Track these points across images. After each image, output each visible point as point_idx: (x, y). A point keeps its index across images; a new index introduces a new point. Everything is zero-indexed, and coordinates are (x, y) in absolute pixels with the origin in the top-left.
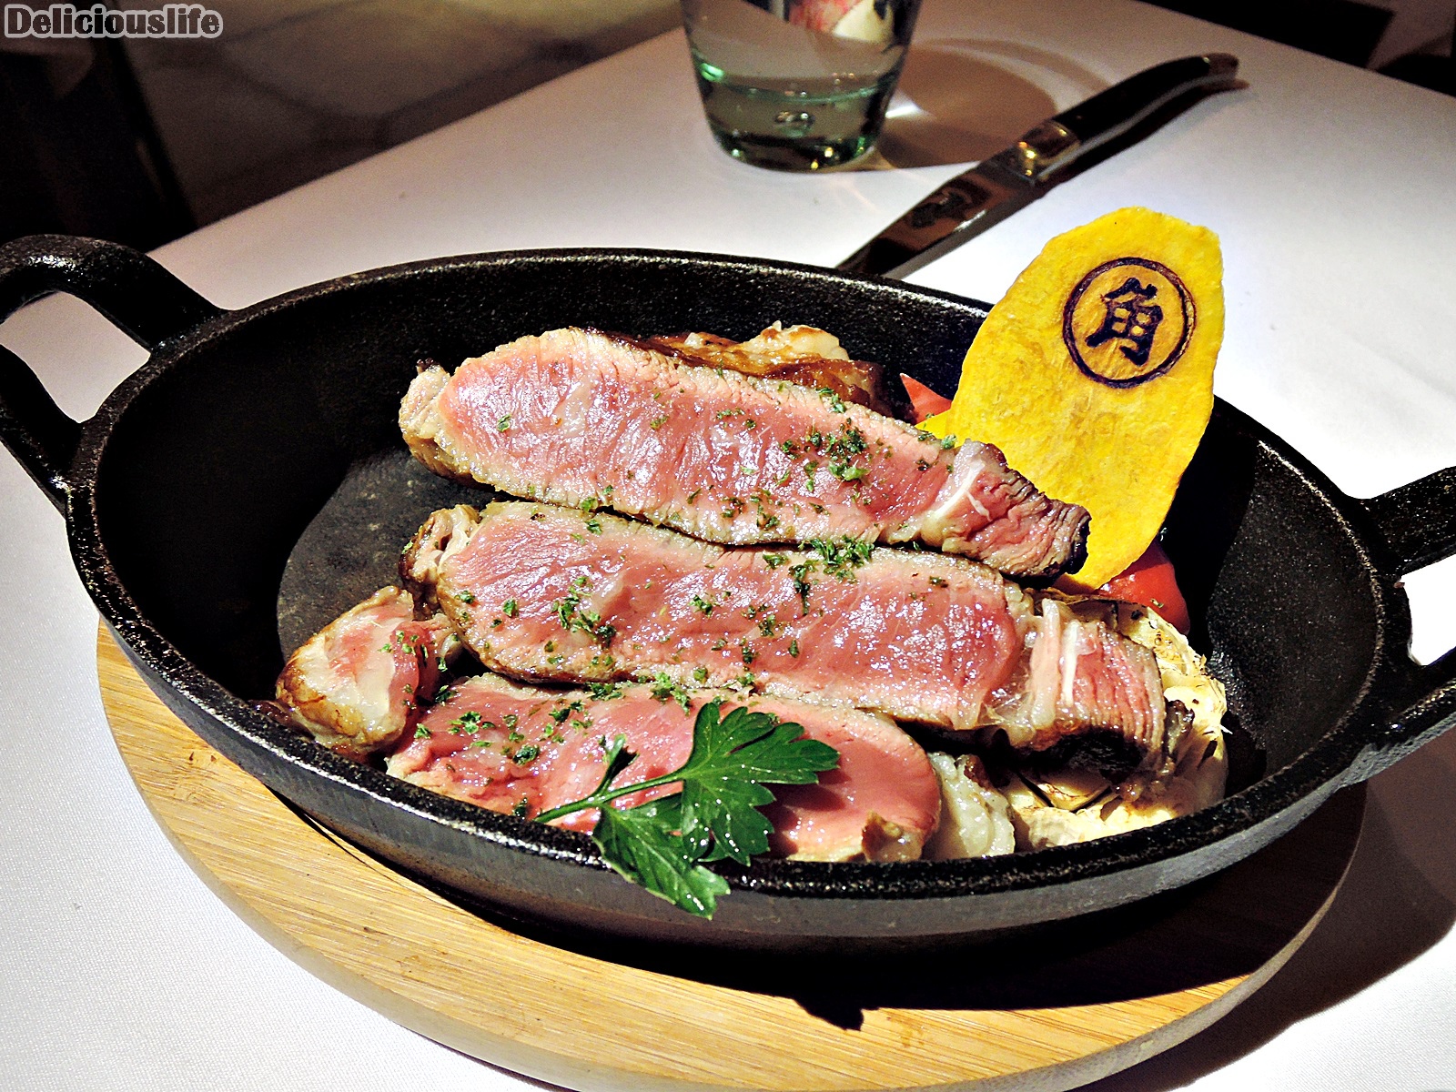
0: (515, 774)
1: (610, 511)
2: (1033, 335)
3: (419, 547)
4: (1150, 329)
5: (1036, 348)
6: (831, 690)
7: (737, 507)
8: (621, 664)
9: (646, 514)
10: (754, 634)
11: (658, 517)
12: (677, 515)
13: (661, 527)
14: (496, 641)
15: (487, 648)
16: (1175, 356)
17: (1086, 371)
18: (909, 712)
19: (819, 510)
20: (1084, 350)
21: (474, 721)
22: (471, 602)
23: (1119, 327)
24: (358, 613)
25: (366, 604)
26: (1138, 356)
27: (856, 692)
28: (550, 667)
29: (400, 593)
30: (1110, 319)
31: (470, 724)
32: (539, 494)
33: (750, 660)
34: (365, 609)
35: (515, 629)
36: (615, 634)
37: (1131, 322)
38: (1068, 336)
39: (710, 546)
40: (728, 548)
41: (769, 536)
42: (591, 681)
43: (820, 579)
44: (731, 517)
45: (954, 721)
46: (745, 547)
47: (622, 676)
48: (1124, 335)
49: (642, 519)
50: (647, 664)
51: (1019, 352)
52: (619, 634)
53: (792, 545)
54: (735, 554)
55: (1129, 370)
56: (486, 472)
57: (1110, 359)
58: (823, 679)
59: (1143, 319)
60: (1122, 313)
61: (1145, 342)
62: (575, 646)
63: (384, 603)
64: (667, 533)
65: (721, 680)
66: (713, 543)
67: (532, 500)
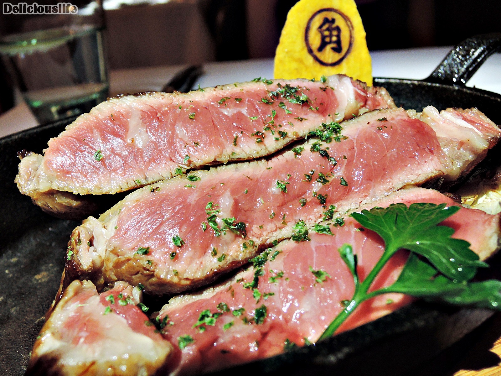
1: (195, 169)
2: (297, 55)
3: (78, 252)
4: (338, 36)
5: (300, 61)
6: (374, 193)
7: (260, 138)
8: (258, 242)
9: (218, 160)
10: (317, 187)
11: (224, 159)
12: (233, 153)
13: (230, 163)
14: (179, 266)
15: (177, 274)
16: (351, 44)
18: (422, 179)
19: (301, 120)
20: (318, 55)
21: (208, 316)
22: (147, 252)
23: (327, 40)
24: (63, 307)
25: (66, 298)
26: (338, 49)
27: (387, 186)
28: (221, 264)
29: (82, 284)
30: (323, 38)
31: (207, 320)
32: (143, 182)
33: (323, 200)
34: (66, 302)
35: (186, 254)
36: (245, 225)
37: (331, 36)
38: (310, 51)
39: (259, 162)
40: (269, 157)
41: (287, 140)
42: (251, 258)
43: (329, 146)
44: (261, 142)
45: (444, 171)
46: (279, 152)
47: (262, 248)
48: (330, 42)
49: (216, 164)
50: (270, 235)
51: (294, 65)
52: (247, 225)
53: (301, 141)
54: (274, 159)
55: (336, 57)
56: (100, 188)
57: (329, 55)
58: (367, 189)
59: (335, 33)
60: (327, 33)
61: (339, 42)
62: (227, 244)
63: (76, 293)
64: (233, 166)
65: (313, 222)
66: (259, 159)
67: (142, 186)
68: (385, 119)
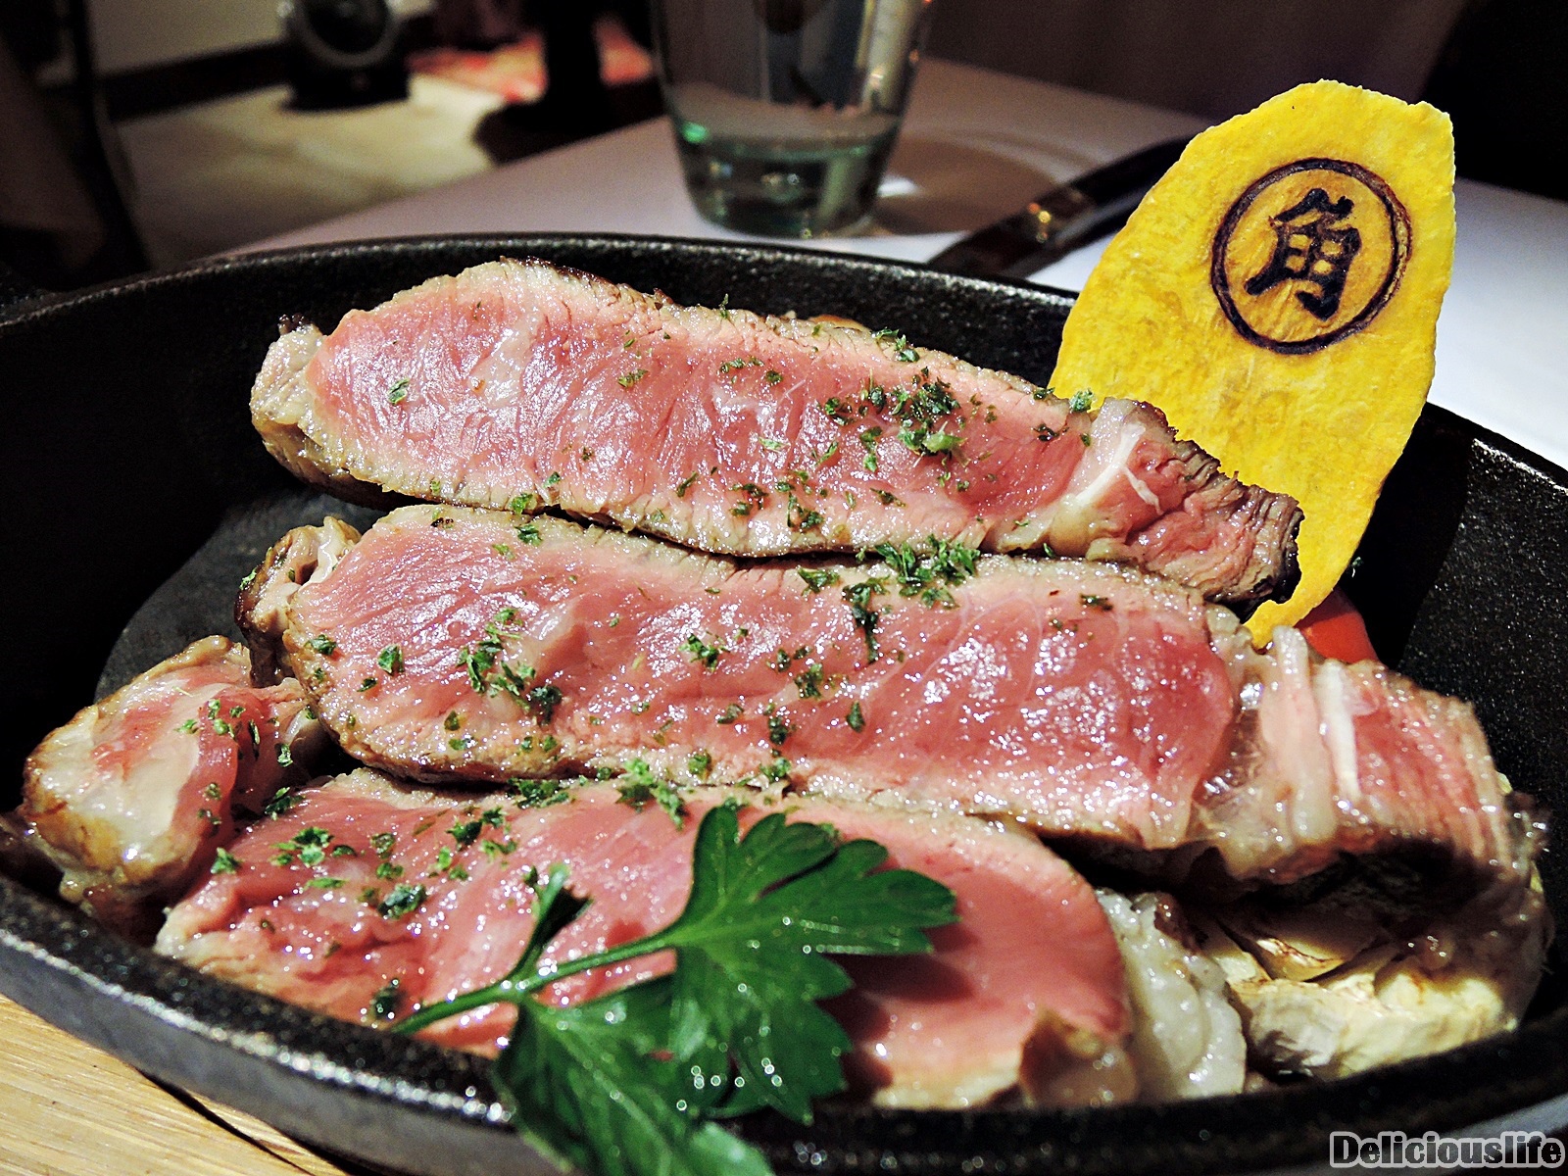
0: (382, 935)
1: (556, 512)
2: (1167, 281)
3: (266, 580)
4: (1341, 264)
5: (1172, 301)
6: (922, 786)
7: (753, 500)
8: (569, 749)
9: (611, 513)
10: (786, 697)
11: (629, 517)
12: (661, 514)
13: (636, 533)
14: (368, 714)
15: (352, 725)
16: (1377, 303)
17: (1245, 331)
18: (1063, 819)
19: (887, 499)
20: (1242, 300)
21: (319, 844)
22: (330, 652)
23: (1295, 263)
24: (158, 675)
25: (171, 662)
26: (1321, 305)
27: (966, 789)
28: (453, 754)
29: (230, 647)
30: (1282, 252)
31: (311, 850)
32: (447, 491)
33: (782, 738)
34: (170, 670)
35: (399, 695)
36: (559, 700)
37: (1314, 253)
38: (1219, 281)
39: (712, 562)
40: (742, 562)
41: (809, 540)
42: (526, 776)
43: (894, 604)
44: (746, 514)
45: (1146, 834)
46: (768, 561)
47: (571, 769)
48: (1303, 275)
49: (605, 522)
50: (613, 749)
51: (1146, 307)
52: (566, 700)
53: (845, 555)
54: (753, 574)
55: (1309, 327)
56: (369, 463)
57: (1280, 312)
58: (907, 768)
59: (1332, 249)
60: (1301, 241)
61: (1334, 284)
62: (493, 720)
63: (202, 662)
64: (644, 543)
65: (733, 772)
66: (717, 556)
67: (435, 501)
68: (1103, 606)
